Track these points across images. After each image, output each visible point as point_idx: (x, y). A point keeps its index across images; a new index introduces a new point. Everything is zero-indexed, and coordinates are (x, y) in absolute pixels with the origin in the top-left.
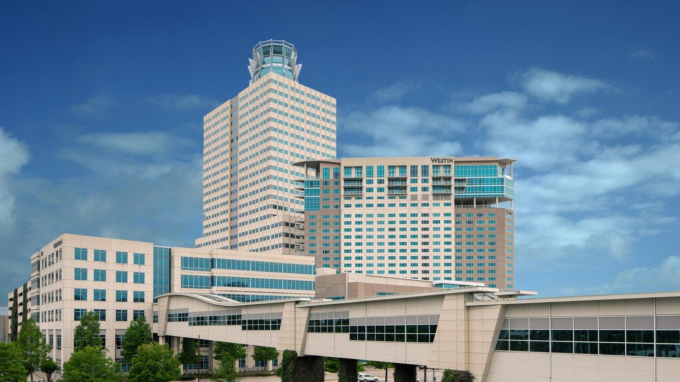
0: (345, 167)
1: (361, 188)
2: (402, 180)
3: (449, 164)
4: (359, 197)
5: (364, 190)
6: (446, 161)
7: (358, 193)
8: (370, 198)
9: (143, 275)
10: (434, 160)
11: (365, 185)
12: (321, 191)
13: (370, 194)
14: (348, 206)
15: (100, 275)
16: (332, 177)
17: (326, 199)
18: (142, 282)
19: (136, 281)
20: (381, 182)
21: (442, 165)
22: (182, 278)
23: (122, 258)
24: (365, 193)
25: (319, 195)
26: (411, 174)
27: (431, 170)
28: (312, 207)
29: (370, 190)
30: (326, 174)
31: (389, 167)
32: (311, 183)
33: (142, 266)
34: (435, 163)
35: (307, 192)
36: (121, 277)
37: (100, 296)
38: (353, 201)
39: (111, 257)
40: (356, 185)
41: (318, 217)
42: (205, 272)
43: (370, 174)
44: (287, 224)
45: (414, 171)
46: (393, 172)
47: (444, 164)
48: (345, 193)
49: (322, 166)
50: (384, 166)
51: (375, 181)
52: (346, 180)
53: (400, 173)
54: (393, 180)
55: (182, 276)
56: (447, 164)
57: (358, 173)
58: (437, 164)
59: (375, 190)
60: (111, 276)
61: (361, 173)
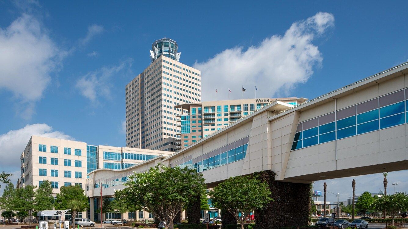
0: (205, 107)
1: (214, 119)
2: (239, 114)
3: (266, 103)
4: (213, 125)
5: (216, 120)
6: (265, 101)
7: (212, 122)
8: (219, 125)
9: (80, 162)
10: (258, 101)
11: (216, 117)
12: (191, 122)
13: (220, 122)
14: (207, 130)
15: (54, 161)
16: (197, 113)
17: (194, 127)
18: (80, 166)
19: (76, 165)
20: (226, 115)
21: (262, 104)
22: (104, 164)
23: (67, 151)
24: (216, 122)
25: (190, 124)
26: (244, 110)
27: (256, 107)
28: (186, 131)
29: (219, 120)
30: (194, 111)
31: (231, 106)
32: (185, 117)
33: (80, 157)
34: (258, 103)
35: (183, 123)
36: (67, 163)
37: (55, 173)
38: (210, 127)
39: (61, 151)
40: (211, 117)
41: (189, 137)
42: (118, 161)
43: (219, 110)
44: (172, 143)
45: (246, 108)
46: (233, 109)
47: (263, 103)
48: (205, 122)
49: (191, 108)
50: (227, 106)
51: (223, 115)
52: (205, 115)
53: (237, 109)
54: (233, 114)
55: (104, 163)
56: (265, 103)
57: (212, 110)
58: (259, 103)
59: (223, 120)
60: (61, 162)
61: (214, 110)
